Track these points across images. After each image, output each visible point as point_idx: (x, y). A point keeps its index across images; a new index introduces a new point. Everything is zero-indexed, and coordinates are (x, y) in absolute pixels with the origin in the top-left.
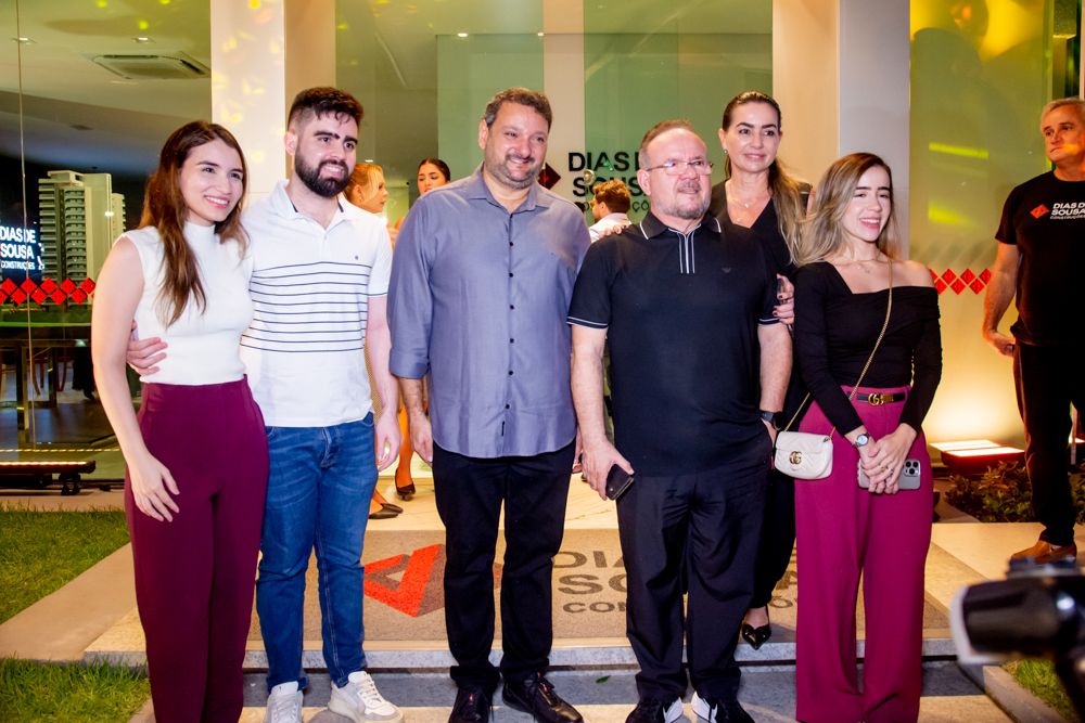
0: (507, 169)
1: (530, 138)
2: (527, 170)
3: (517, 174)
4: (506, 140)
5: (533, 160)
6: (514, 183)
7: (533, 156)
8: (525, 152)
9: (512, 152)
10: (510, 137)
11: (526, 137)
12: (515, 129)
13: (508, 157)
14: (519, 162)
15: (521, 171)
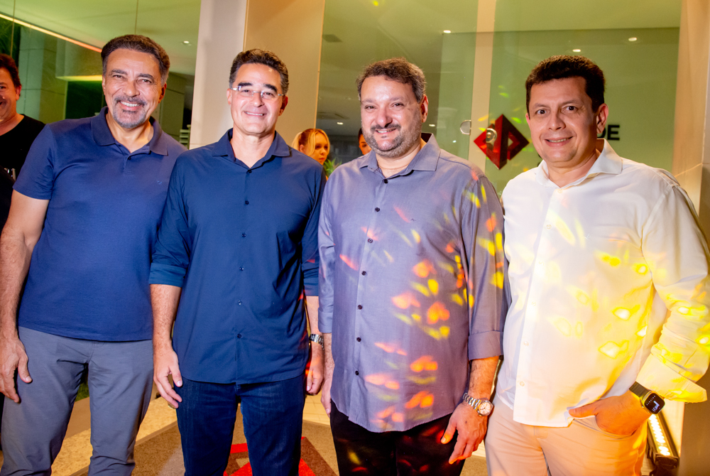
0: (374, 141)
2: (394, 138)
3: (385, 143)
4: (367, 114)
5: (398, 127)
7: (394, 122)
9: (374, 124)
10: (370, 110)
11: (382, 106)
12: (370, 101)
13: (373, 129)
14: (384, 131)
15: (388, 140)
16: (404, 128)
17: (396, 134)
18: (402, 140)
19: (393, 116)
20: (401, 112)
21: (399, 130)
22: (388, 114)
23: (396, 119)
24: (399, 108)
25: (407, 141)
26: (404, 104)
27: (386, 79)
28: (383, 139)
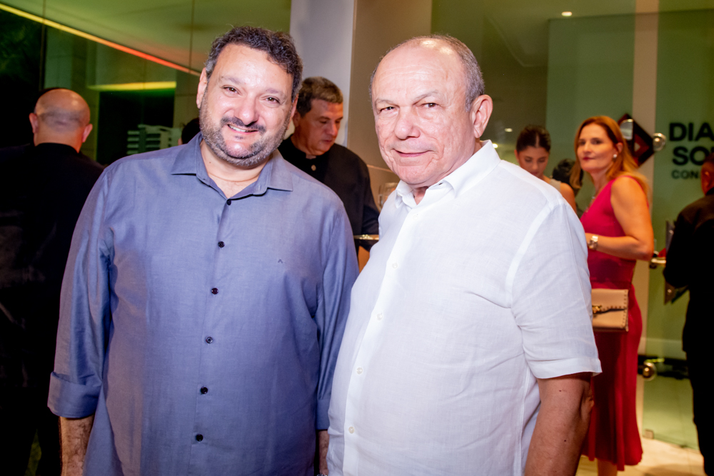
0: (221, 138)
1: (259, 95)
2: (252, 143)
3: (237, 147)
4: (223, 97)
5: (262, 129)
6: (233, 160)
7: (261, 122)
8: (247, 117)
9: (230, 115)
10: (228, 92)
11: (251, 95)
12: (236, 81)
13: (226, 122)
14: (240, 130)
15: (244, 144)
16: (269, 133)
17: (257, 138)
18: (262, 148)
19: (262, 113)
20: (273, 110)
21: (262, 134)
22: (257, 108)
23: (263, 118)
24: (274, 104)
25: (267, 151)
26: (281, 101)
27: (268, 59)
28: (236, 140)
